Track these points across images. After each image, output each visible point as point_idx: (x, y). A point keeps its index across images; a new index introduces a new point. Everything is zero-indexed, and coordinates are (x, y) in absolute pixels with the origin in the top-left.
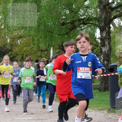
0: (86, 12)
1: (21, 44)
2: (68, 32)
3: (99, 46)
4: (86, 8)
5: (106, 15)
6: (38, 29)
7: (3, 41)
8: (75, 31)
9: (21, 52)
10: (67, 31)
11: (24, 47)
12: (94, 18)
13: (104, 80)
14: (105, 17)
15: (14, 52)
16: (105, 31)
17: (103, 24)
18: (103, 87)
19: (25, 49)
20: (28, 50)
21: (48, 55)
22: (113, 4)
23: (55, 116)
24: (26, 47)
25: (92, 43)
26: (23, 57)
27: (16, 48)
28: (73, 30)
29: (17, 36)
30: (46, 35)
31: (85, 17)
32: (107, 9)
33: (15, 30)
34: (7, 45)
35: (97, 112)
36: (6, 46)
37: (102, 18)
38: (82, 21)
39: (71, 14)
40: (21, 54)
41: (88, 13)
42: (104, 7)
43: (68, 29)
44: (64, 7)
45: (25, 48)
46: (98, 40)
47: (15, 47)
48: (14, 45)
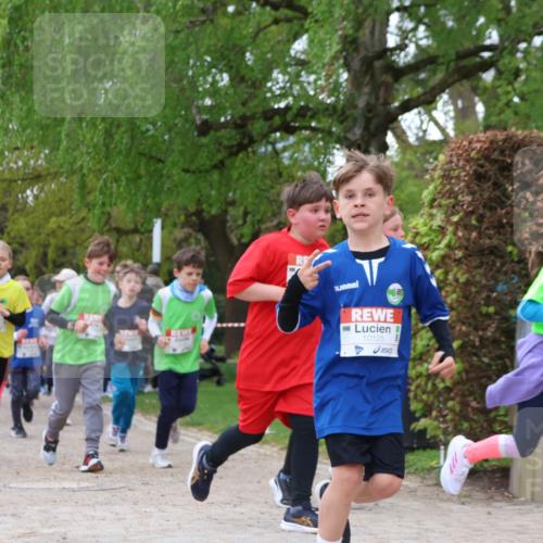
0: (297, 83)
1: (37, 205)
2: (222, 163)
4: (296, 65)
5: (371, 95)
6: (107, 146)
8: (248, 157)
9: (40, 234)
10: (220, 156)
11: (50, 217)
12: (327, 109)
14: (368, 104)
15: (12, 234)
17: (358, 132)
19: (53, 223)
20: (67, 226)
21: (143, 247)
22: (403, 54)
24: (58, 216)
26: (45, 255)
27: (18, 219)
28: (241, 155)
29: (25, 174)
30: (134, 172)
31: (291, 101)
32: (377, 72)
33: (17, 148)
37: (355, 107)
38: (277, 120)
39: (235, 91)
40: (38, 244)
41: (302, 88)
42: (368, 64)
43: (225, 147)
44: (209, 59)
45: (54, 219)
47: (13, 214)
48: (11, 209)
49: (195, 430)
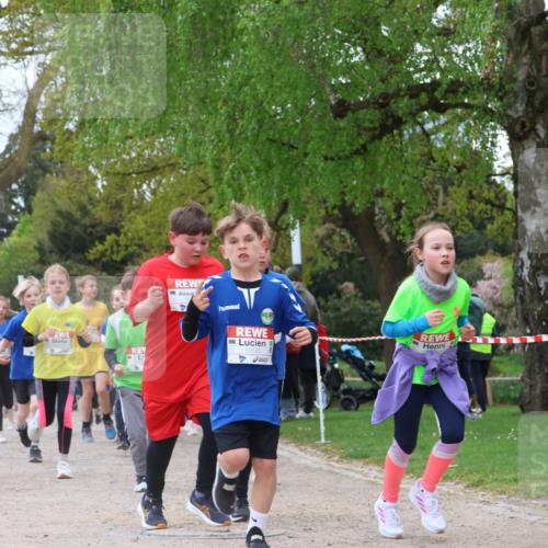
0: (443, 55)
1: (155, 201)
2: (364, 147)
3: (509, 209)
4: (439, 34)
5: (531, 66)
6: (231, 132)
7: (78, 187)
8: (395, 142)
9: (160, 234)
10: (361, 142)
12: (481, 84)
13: (541, 358)
14: (529, 76)
15: (130, 235)
16: (534, 139)
17: (520, 108)
18: (538, 391)
21: (279, 247)
23: (327, 520)
25: (474, 192)
27: (135, 217)
28: (385, 139)
29: (139, 166)
30: (265, 160)
31: (438, 76)
32: (536, 39)
33: (129, 137)
34: (94, 207)
35: (517, 503)
36: (93, 211)
37: (514, 80)
38: (424, 97)
39: (372, 67)
40: (159, 246)
41: (450, 60)
43: (365, 129)
44: (339, 32)
46: (503, 182)
47: (129, 212)
48: (126, 206)
49: (361, 464)
